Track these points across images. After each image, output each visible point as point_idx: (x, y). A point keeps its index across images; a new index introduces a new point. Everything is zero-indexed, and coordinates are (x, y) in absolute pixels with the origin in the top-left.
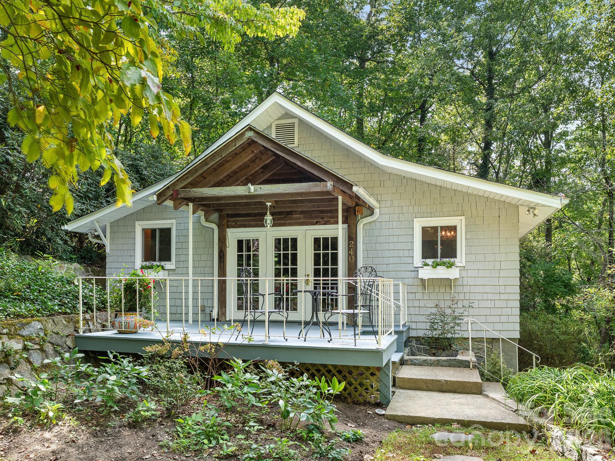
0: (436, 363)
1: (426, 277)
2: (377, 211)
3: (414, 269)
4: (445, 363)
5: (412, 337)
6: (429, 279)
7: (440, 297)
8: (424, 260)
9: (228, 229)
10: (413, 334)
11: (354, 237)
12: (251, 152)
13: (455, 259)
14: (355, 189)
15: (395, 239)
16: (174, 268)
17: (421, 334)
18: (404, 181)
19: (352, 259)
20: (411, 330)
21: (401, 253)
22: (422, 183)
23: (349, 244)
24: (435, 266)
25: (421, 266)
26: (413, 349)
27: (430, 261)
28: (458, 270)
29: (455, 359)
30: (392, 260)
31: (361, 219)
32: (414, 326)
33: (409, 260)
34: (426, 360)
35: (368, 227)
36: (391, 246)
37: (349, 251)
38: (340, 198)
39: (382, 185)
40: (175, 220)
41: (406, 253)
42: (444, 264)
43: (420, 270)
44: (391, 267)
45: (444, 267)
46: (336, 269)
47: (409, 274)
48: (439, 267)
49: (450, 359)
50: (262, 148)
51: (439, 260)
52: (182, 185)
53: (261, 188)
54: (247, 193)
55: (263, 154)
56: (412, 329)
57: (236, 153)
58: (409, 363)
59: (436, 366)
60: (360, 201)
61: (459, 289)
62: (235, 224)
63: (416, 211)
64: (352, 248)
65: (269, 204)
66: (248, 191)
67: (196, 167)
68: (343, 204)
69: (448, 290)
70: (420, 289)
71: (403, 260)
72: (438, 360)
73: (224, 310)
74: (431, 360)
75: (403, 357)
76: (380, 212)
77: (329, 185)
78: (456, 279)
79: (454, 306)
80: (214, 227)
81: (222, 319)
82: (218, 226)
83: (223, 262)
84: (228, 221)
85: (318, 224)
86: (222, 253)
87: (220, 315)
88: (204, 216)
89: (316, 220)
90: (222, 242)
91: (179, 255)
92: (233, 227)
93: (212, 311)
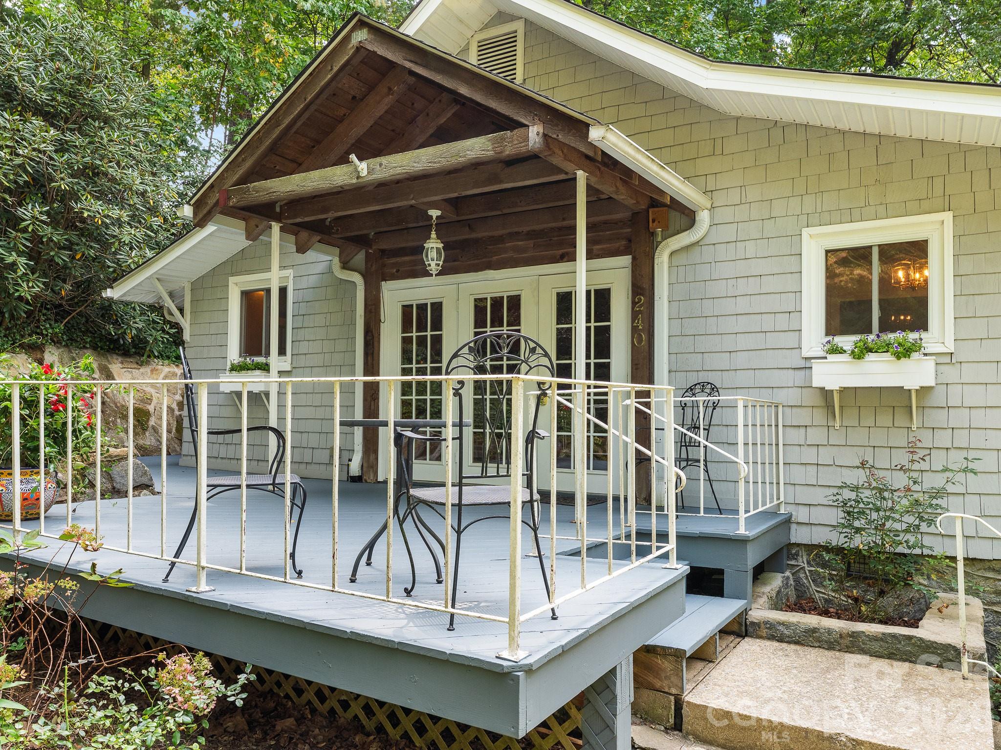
0: (847, 641)
1: (833, 385)
2: (704, 218)
3: (802, 364)
4: (876, 646)
5: (798, 545)
6: (843, 391)
7: (879, 437)
8: (830, 338)
9: (383, 283)
10: (799, 535)
11: (646, 286)
12: (385, 90)
13: (924, 335)
14: (595, 134)
15: (752, 286)
16: (289, 369)
17: (820, 536)
18: (777, 133)
19: (640, 341)
20: (794, 527)
21: (768, 323)
22: (825, 132)
23: (634, 303)
24: (861, 353)
25: (822, 354)
26: (802, 575)
27: (847, 342)
28: (929, 364)
29: (910, 638)
30: (744, 342)
31: (664, 239)
32: (801, 515)
33: (789, 340)
34: (814, 630)
35: (681, 259)
36: (742, 305)
37: (633, 322)
38: (581, 176)
39: (718, 151)
40: (291, 271)
41: (782, 322)
42: (886, 348)
43: (817, 366)
44: (741, 360)
45: (887, 357)
46: (607, 366)
47: (788, 378)
48: (871, 357)
49: (894, 636)
50: (412, 80)
51: (872, 337)
52: (235, 178)
53: (381, 165)
54: (354, 181)
55: (431, 102)
56: (798, 523)
57: (354, 98)
58: (764, 632)
59: (849, 649)
60: (631, 178)
61: (938, 418)
62: (398, 271)
63: (809, 208)
64: (640, 312)
65: (434, 213)
66: (355, 175)
67: (258, 132)
68: (589, 187)
69: (901, 421)
70: (820, 417)
71: (772, 340)
72: (854, 635)
73: (372, 457)
74: (829, 631)
75: (746, 611)
76: (712, 217)
77: (534, 133)
78: (924, 391)
79: (916, 466)
80: (357, 279)
81: (370, 477)
82: (364, 276)
83: (373, 354)
84: (384, 265)
85: (565, 260)
86: (370, 334)
87: (364, 469)
88: (338, 258)
89: (561, 252)
90: (371, 312)
91: (298, 343)
92: (393, 277)
93: (350, 460)
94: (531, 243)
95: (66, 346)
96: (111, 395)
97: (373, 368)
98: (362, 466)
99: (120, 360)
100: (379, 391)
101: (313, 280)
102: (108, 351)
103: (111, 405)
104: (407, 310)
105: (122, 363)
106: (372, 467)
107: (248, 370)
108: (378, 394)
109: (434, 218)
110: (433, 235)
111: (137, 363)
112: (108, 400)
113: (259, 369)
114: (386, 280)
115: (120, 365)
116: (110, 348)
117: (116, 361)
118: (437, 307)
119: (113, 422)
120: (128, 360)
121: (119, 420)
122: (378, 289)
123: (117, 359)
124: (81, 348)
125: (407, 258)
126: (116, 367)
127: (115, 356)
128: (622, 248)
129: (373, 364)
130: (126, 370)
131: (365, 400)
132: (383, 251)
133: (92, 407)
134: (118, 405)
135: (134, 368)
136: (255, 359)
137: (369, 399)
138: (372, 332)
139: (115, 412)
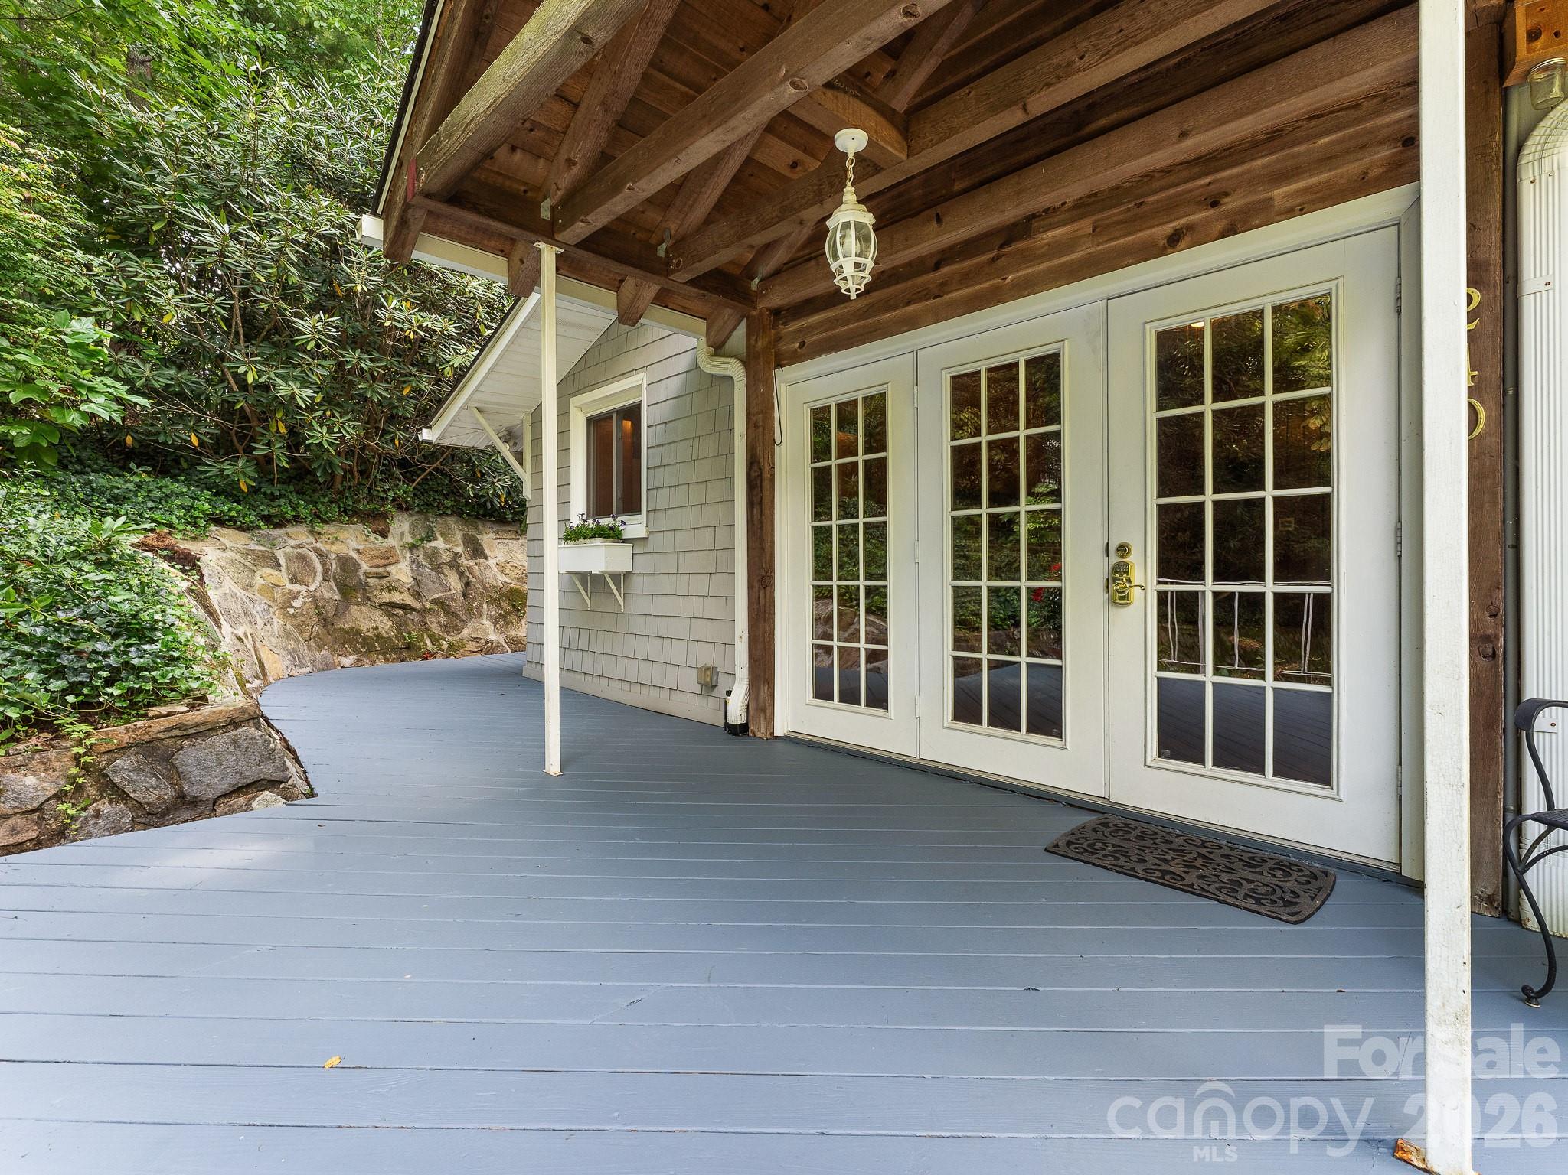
9: (778, 371)
11: (1489, 254)
16: (644, 535)
40: (643, 375)
62: (802, 344)
64: (1470, 336)
65: (851, 141)
73: (763, 691)
80: (735, 370)
81: (759, 729)
82: (745, 363)
83: (760, 503)
84: (779, 338)
85: (1183, 244)
86: (755, 467)
87: (752, 712)
88: (704, 339)
89: (1169, 228)
90: (756, 426)
91: (655, 491)
92: (796, 358)
93: (729, 693)
94: (1085, 225)
95: (420, 512)
96: (478, 574)
97: (761, 528)
98: (748, 706)
99: (495, 529)
100: (773, 571)
101: (672, 387)
102: (476, 517)
103: (478, 586)
104: (819, 418)
105: (497, 533)
106: (764, 711)
107: (585, 538)
108: (772, 577)
109: (851, 156)
110: (849, 194)
111: (517, 532)
112: (474, 580)
113: (601, 536)
114: (781, 366)
115: (494, 536)
116: (478, 514)
117: (488, 530)
118: (876, 406)
119: (478, 608)
120: (507, 528)
121: (485, 606)
122: (769, 385)
123: (491, 528)
124: (440, 515)
125: (816, 318)
126: (488, 538)
127: (489, 524)
128: (1375, 172)
129: (761, 522)
130: (500, 541)
131: (750, 587)
132: (776, 313)
133: (450, 590)
134: (487, 586)
135: (511, 539)
136: (600, 520)
137: (756, 585)
138: (759, 463)
139: (481, 593)
